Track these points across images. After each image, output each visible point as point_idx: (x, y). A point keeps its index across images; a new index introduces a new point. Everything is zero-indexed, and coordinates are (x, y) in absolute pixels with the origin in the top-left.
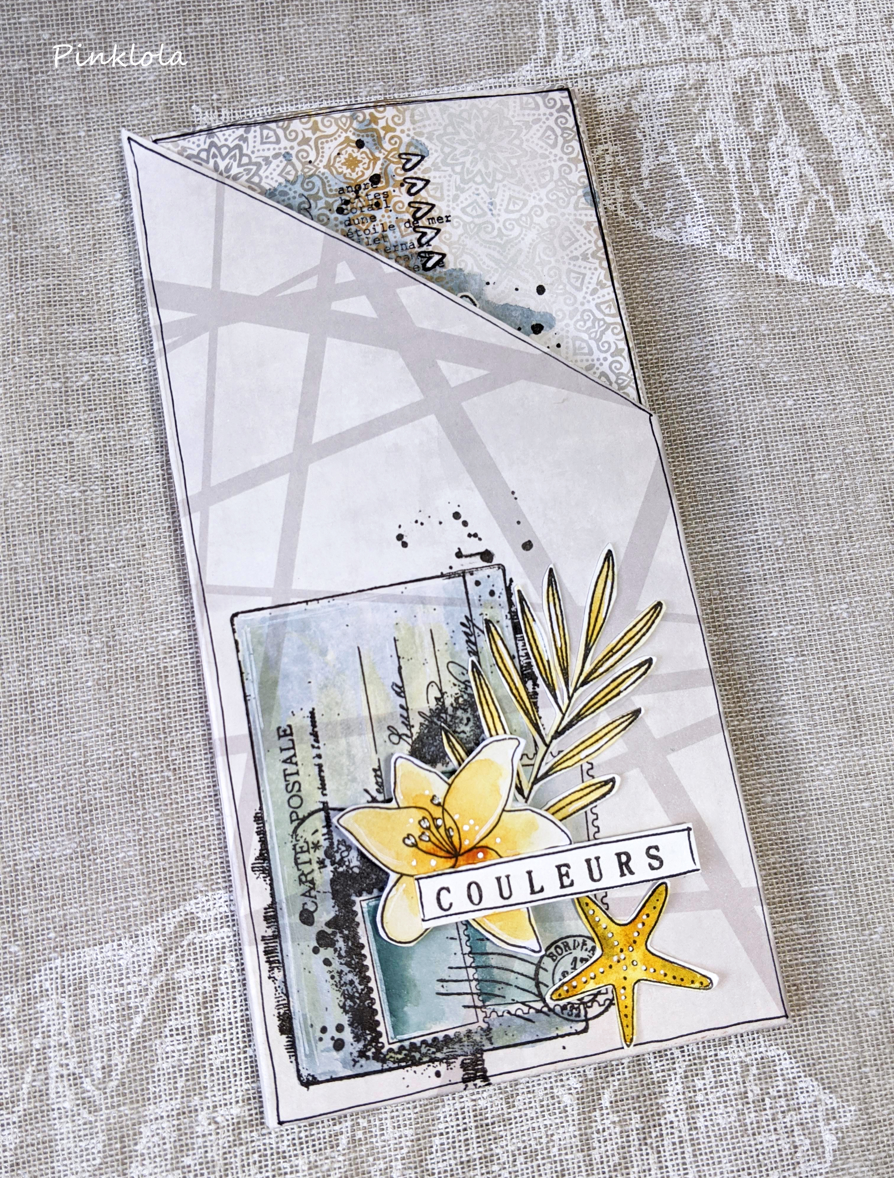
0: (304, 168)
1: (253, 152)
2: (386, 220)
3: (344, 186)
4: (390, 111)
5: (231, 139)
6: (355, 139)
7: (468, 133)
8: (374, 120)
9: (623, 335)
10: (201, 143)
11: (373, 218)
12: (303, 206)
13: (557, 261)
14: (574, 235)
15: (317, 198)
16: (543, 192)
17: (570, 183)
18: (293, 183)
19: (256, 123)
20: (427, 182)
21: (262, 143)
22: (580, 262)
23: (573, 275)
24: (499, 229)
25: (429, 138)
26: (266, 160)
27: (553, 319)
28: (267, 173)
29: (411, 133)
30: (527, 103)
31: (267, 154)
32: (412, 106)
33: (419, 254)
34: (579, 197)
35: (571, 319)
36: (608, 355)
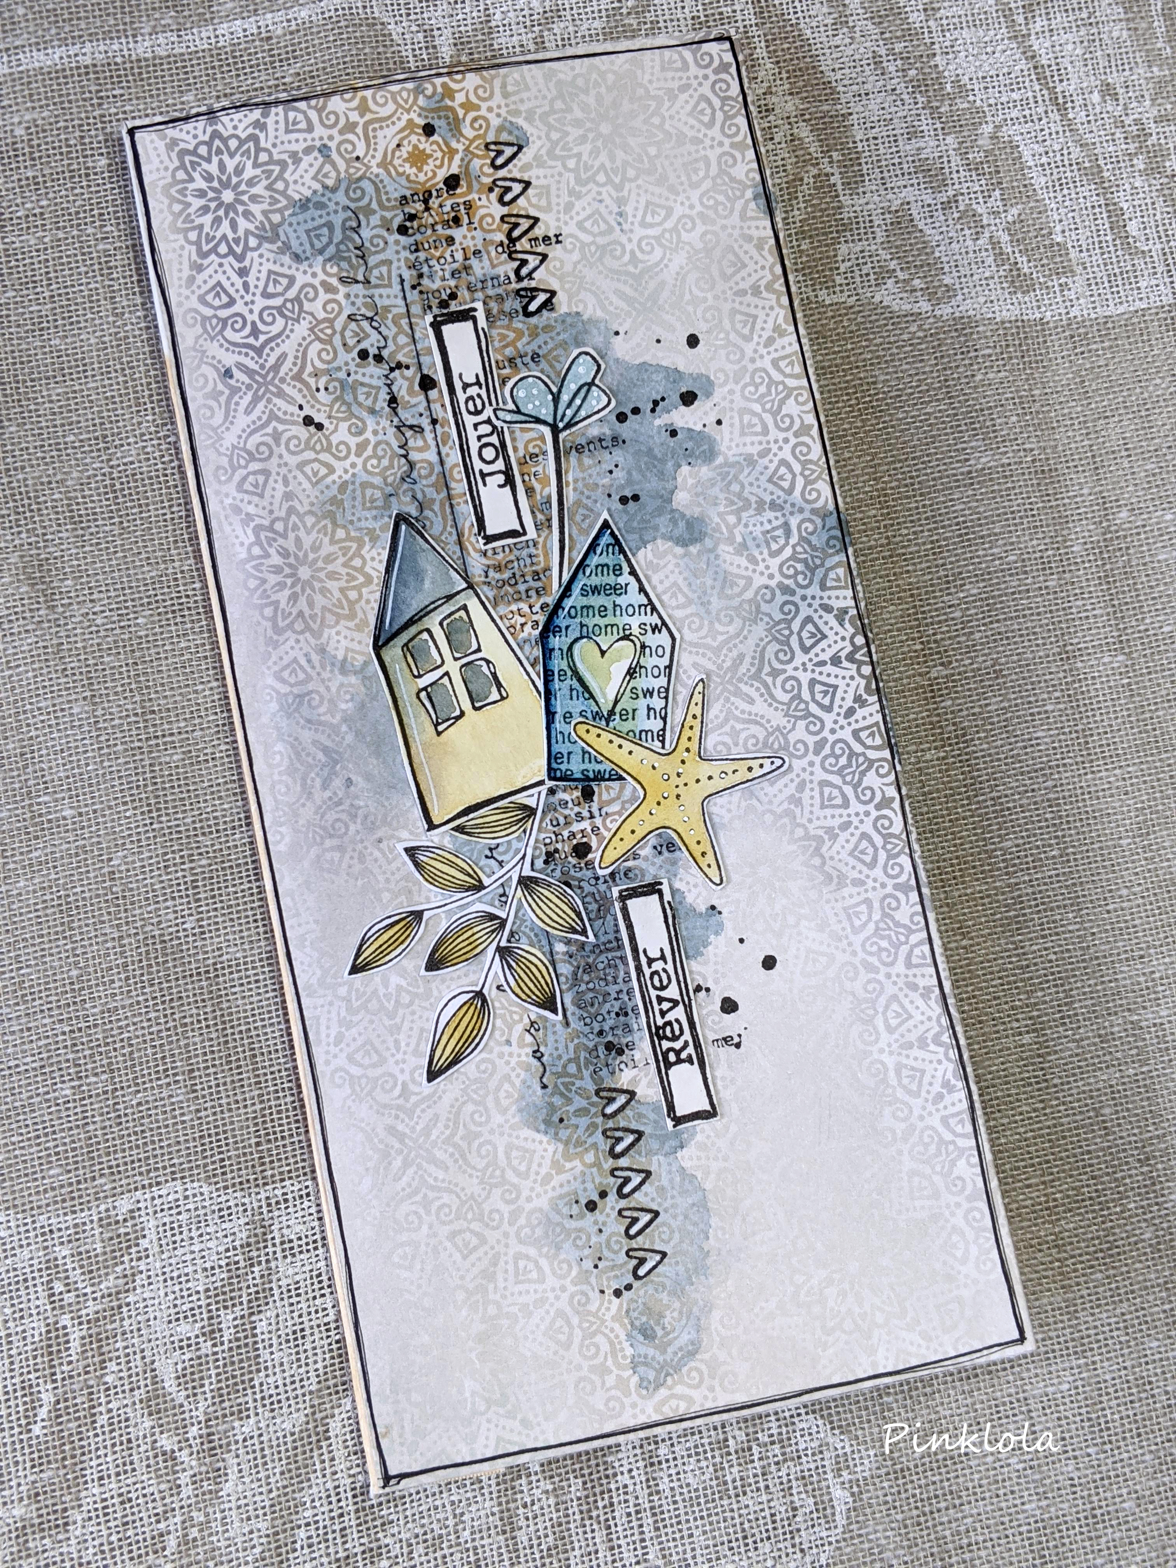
0: (349, 166)
1: (274, 145)
2: (469, 243)
3: (408, 193)
4: (472, 79)
5: (241, 126)
6: (422, 122)
7: (585, 108)
8: (449, 93)
9: (811, 403)
10: (200, 132)
11: (450, 240)
12: (348, 224)
13: (716, 297)
14: (740, 260)
15: (369, 211)
16: (695, 195)
17: (733, 179)
18: (334, 190)
19: (277, 103)
20: (527, 184)
21: (288, 131)
22: (749, 298)
23: (739, 317)
24: (632, 252)
25: (529, 119)
26: (294, 155)
27: (710, 383)
28: (296, 176)
29: (503, 111)
30: (671, 62)
31: (294, 147)
32: (503, 71)
33: (517, 292)
34: (747, 202)
35: (737, 383)
36: (790, 435)
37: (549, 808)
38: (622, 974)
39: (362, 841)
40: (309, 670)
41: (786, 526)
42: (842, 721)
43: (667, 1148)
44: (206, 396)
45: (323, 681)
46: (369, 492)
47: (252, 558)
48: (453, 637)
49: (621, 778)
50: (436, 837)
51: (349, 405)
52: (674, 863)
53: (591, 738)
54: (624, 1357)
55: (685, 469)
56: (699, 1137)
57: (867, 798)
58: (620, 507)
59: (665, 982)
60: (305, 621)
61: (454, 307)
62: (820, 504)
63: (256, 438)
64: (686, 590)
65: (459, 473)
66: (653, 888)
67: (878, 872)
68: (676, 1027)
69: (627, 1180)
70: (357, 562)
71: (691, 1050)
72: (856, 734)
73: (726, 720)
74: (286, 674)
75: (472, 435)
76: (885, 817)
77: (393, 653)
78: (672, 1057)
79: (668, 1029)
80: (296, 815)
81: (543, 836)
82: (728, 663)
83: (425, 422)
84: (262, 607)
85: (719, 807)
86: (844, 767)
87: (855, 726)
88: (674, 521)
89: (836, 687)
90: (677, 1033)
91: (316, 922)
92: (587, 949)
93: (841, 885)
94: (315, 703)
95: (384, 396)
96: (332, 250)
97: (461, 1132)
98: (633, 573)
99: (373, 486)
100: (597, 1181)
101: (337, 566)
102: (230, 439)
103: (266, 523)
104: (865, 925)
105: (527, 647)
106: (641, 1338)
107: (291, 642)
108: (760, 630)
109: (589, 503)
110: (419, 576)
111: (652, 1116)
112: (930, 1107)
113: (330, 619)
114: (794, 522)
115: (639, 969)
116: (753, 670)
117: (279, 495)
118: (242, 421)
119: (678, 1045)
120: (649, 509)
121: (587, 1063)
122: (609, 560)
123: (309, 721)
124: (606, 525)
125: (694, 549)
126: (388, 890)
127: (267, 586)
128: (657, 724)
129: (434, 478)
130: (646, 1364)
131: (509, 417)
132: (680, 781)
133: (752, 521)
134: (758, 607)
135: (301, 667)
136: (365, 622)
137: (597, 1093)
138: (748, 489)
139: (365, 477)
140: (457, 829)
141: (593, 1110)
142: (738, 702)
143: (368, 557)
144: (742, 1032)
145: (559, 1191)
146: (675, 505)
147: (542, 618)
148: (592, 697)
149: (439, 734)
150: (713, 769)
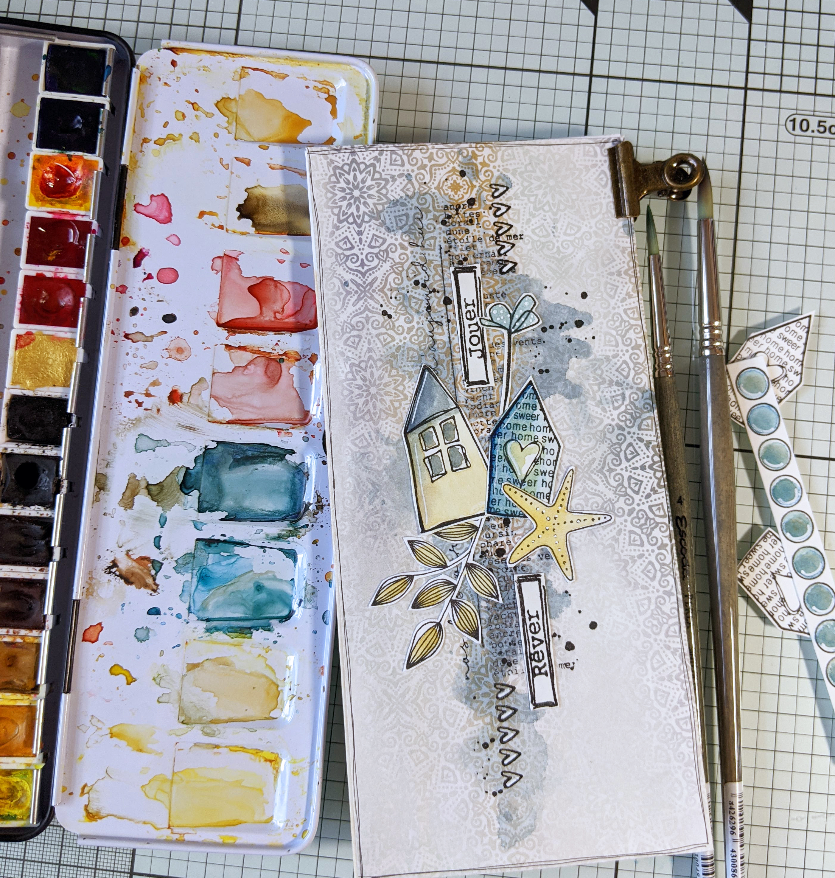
0: (420, 187)
1: (383, 170)
2: (477, 234)
3: (449, 204)
4: (487, 151)
5: (368, 158)
6: (460, 169)
7: (543, 172)
8: (475, 156)
9: (642, 334)
11: (467, 231)
12: (417, 216)
13: (598, 275)
14: (612, 257)
15: (428, 211)
16: (593, 222)
18: (411, 198)
19: (387, 149)
20: (509, 208)
21: (391, 164)
22: (615, 277)
23: (609, 286)
24: (558, 247)
25: (514, 174)
26: (393, 177)
27: (591, 317)
28: (393, 188)
29: (501, 169)
30: (588, 152)
31: (393, 173)
32: (503, 148)
33: (498, 261)
34: (619, 228)
35: (605, 319)
36: (629, 348)
37: (486, 528)
38: (515, 622)
39: (386, 534)
40: (369, 441)
41: (623, 395)
42: (644, 500)
43: (529, 719)
44: (334, 294)
45: (376, 447)
46: (411, 353)
47: (347, 380)
48: (445, 432)
49: (525, 516)
50: (424, 537)
51: (406, 307)
52: (548, 565)
53: (511, 493)
54: (494, 829)
55: (574, 359)
56: (546, 716)
57: (653, 543)
58: (539, 374)
59: (537, 629)
60: (371, 416)
61: (465, 264)
62: (641, 386)
63: (357, 319)
64: (568, 421)
65: (458, 348)
66: (536, 578)
67: (656, 583)
68: (541, 655)
69: (506, 734)
70: (401, 388)
71: (547, 668)
72: (650, 507)
73: (583, 492)
74: (357, 442)
75: (467, 330)
76: (662, 554)
77: (414, 437)
78: (537, 671)
79: (536, 655)
80: (354, 516)
81: (481, 542)
82: (586, 462)
83: (444, 321)
84: (350, 405)
85: (574, 537)
86: (643, 525)
87: (650, 503)
88: (566, 386)
89: (642, 482)
90: (541, 658)
91: (358, 575)
92: (498, 606)
93: (636, 587)
94: (370, 458)
95: (424, 305)
96: (407, 227)
97: (421, 697)
98: (542, 409)
99: (414, 350)
100: (490, 732)
101: (390, 389)
102: (343, 317)
103: (357, 362)
104: (646, 611)
105: (483, 442)
106: (504, 819)
107: (362, 426)
108: (604, 447)
109: (523, 371)
110: (432, 399)
111: (523, 701)
112: (671, 713)
113: (384, 415)
114: (627, 393)
115: (524, 620)
116: (599, 467)
117: (365, 349)
118: (351, 309)
119: (540, 665)
120: (554, 377)
121: (492, 668)
122: (531, 401)
123: (366, 467)
124: (530, 383)
125: (574, 401)
126: (397, 562)
127: (353, 395)
128: (546, 490)
129: (445, 349)
130: (505, 834)
131: (487, 323)
132: (556, 522)
133: (606, 390)
134: (605, 434)
135: (366, 439)
136: (402, 420)
137: (495, 685)
138: (605, 373)
139: (410, 345)
140: (436, 533)
141: (492, 694)
142: (590, 483)
143: (407, 386)
144: (575, 661)
145: (469, 736)
146: (567, 377)
147: (492, 427)
148: (514, 471)
149: (433, 482)
150: (574, 517)
